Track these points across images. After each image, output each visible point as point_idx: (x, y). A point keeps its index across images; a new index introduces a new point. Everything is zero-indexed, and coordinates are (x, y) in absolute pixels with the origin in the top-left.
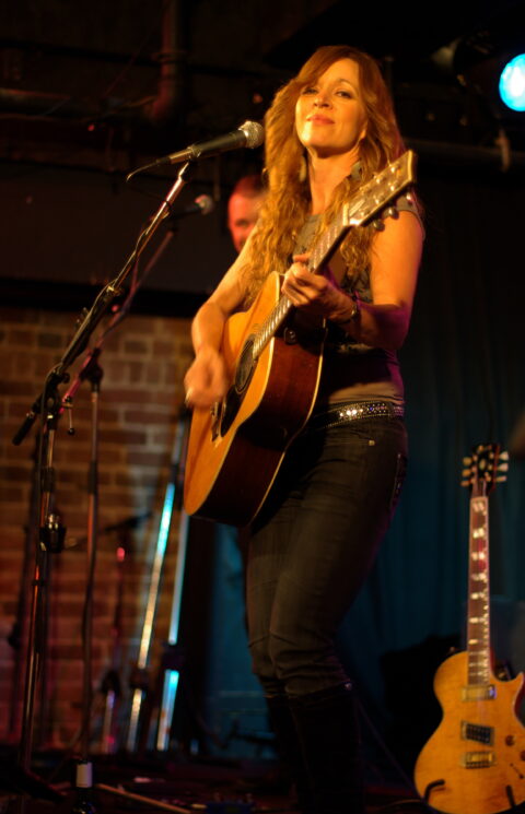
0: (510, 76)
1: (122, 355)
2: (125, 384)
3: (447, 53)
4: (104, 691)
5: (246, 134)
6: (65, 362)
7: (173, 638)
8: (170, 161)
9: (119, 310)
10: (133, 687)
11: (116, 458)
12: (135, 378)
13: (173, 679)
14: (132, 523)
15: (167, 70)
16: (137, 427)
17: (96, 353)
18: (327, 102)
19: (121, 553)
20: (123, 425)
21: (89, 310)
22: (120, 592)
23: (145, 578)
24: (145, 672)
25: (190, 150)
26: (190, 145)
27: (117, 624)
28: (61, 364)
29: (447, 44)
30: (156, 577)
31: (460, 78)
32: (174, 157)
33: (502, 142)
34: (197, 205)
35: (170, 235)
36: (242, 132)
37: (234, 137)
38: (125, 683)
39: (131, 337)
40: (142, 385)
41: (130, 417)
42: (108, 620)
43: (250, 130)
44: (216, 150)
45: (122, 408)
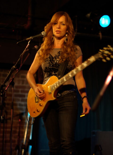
0: (102, 20)
1: (20, 78)
2: (21, 84)
3: (89, 15)
4: (16, 150)
5: (43, 34)
6: (4, 82)
7: (31, 138)
8: (26, 40)
9: (18, 70)
10: (22, 149)
11: (19, 100)
12: (23, 83)
13: (31, 147)
14: (22, 114)
15: (29, 19)
16: (23, 94)
17: (13, 79)
18: (60, 27)
19: (20, 120)
20: (20, 93)
21: (10, 71)
22: (20, 129)
23: (25, 126)
24: (25, 145)
25: (31, 38)
26: (30, 36)
27: (19, 135)
28: (4, 83)
29: (89, 13)
30: (27, 125)
31: (92, 20)
32: (27, 39)
33: (100, 34)
34: (35, 48)
35: (29, 54)
36: (42, 34)
37: (40, 35)
38: (20, 148)
39: (22, 75)
40: (24, 85)
41: (22, 91)
42: (17, 134)
43: (44, 33)
44: (36, 38)
45: (20, 90)
